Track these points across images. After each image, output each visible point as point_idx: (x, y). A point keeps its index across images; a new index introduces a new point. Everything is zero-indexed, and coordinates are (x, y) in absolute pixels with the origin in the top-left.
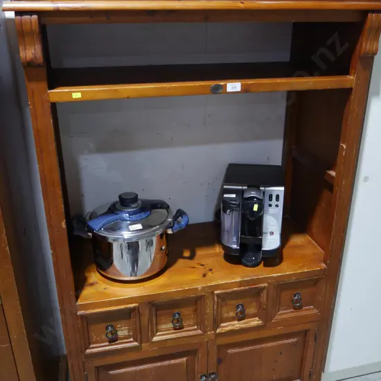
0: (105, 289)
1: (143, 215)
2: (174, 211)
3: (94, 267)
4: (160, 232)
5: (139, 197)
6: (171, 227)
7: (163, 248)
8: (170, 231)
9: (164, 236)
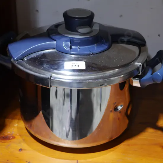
0: (21, 150)
1: (96, 49)
2: (152, 51)
3: (18, 112)
4: (118, 80)
5: (95, 20)
6: (139, 77)
7: (120, 108)
8: (136, 83)
9: (126, 88)
